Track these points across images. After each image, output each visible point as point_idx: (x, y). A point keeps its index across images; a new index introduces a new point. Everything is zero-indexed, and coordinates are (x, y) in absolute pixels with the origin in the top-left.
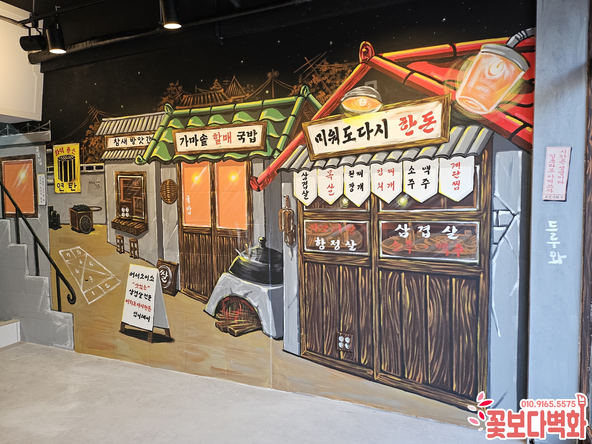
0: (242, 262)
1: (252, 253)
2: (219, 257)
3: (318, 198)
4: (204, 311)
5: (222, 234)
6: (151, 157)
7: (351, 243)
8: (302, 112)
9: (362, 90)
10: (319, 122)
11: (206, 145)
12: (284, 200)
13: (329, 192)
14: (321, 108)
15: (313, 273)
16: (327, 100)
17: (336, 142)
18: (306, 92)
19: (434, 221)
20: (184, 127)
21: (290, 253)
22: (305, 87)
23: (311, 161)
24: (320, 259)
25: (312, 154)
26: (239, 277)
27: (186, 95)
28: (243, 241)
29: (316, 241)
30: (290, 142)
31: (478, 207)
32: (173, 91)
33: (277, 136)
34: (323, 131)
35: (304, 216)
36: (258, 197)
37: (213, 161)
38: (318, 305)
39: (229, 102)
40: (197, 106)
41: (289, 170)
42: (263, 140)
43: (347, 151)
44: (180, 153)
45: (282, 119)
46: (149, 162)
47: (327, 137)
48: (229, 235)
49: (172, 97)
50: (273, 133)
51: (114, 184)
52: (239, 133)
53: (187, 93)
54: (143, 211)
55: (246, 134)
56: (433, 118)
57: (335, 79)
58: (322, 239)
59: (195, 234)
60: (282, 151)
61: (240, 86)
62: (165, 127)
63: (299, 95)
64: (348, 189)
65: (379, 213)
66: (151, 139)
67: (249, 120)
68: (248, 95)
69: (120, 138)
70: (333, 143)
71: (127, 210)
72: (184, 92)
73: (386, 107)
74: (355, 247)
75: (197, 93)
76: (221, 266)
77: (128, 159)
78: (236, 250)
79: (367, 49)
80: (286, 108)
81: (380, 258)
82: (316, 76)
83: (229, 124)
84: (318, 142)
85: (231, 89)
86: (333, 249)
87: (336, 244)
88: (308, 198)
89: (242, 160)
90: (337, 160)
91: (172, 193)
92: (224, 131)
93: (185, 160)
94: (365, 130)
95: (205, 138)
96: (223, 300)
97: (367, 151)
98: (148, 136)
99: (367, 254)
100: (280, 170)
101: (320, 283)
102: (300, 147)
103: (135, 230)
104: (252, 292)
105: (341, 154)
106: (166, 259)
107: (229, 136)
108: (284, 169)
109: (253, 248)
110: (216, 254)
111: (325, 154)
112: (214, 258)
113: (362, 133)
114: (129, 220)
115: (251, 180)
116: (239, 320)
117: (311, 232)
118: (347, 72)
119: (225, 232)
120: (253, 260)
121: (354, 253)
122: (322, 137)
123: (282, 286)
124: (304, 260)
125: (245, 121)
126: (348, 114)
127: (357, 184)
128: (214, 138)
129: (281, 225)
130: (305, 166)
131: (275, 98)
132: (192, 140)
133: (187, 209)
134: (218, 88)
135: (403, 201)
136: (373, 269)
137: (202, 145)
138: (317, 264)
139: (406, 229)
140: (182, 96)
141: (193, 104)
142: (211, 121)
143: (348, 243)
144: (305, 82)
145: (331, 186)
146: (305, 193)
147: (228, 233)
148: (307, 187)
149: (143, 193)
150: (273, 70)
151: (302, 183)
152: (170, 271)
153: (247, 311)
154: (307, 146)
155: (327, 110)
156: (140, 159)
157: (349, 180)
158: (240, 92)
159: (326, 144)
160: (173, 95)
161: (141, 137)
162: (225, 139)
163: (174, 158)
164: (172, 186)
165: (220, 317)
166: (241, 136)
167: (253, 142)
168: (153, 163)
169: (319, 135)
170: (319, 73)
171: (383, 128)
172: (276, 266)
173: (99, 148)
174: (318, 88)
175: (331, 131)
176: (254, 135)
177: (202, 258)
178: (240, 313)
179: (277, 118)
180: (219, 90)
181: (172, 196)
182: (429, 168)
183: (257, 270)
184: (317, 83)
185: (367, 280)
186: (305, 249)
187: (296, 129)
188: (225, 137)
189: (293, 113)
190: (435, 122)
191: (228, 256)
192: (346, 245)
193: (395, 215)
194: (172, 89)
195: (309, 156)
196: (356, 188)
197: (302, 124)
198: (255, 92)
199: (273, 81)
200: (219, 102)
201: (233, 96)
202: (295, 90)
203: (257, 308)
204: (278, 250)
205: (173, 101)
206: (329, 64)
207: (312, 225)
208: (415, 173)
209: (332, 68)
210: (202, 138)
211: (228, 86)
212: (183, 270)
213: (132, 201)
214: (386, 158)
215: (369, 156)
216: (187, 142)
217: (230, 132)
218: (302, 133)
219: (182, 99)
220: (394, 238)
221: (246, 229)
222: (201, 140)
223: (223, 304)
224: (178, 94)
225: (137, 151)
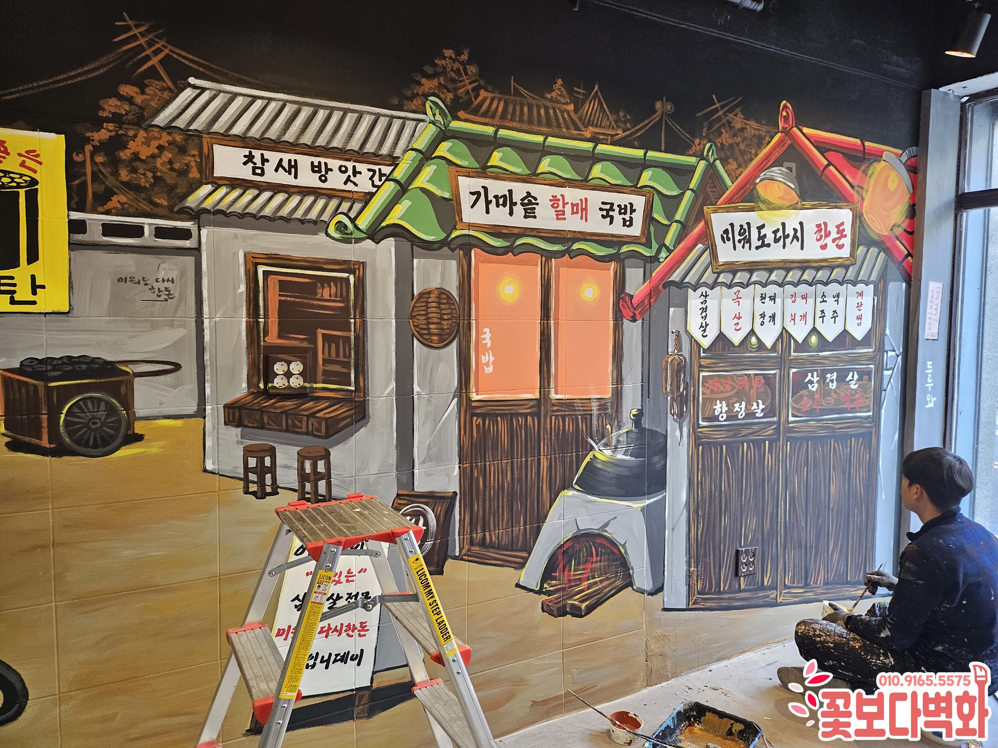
0: (599, 463)
1: (618, 441)
2: (553, 460)
3: (721, 337)
4: (518, 585)
5: (562, 411)
6: (384, 224)
7: (758, 406)
8: (705, 188)
9: (780, 172)
10: (728, 210)
11: (535, 217)
12: (672, 339)
13: (735, 325)
14: (731, 186)
15: (709, 461)
16: (740, 175)
17: (747, 245)
18: (712, 154)
19: (841, 366)
20: (478, 166)
21: (678, 433)
22: (711, 146)
23: (714, 273)
24: (720, 436)
25: (716, 261)
26: (593, 494)
27: (487, 90)
28: (603, 420)
29: (715, 407)
30: (686, 236)
31: (874, 348)
32: (452, 70)
33: (666, 222)
34: (732, 225)
35: (700, 366)
36: (633, 331)
37: (548, 256)
38: (715, 514)
39: (583, 135)
40: (514, 124)
41: (681, 285)
42: (646, 227)
43: (760, 262)
44: (470, 226)
45: (675, 193)
46: (377, 237)
47: (737, 238)
48: (575, 410)
49: (450, 86)
50: (660, 215)
51: (242, 288)
52: (603, 203)
53: (490, 88)
54: (350, 369)
55: (615, 207)
56: (844, 230)
57: (750, 145)
58: (724, 402)
59: (502, 415)
60: (673, 250)
61: (606, 110)
62: (427, 156)
63: (702, 158)
64: (758, 320)
65: (790, 358)
66: (384, 178)
67: (619, 182)
68: (621, 134)
69: (268, 154)
70: (743, 247)
71: (296, 367)
72: (482, 83)
73: (803, 205)
74: (762, 410)
75: (514, 95)
76: (558, 478)
77: (302, 221)
78: (590, 440)
79: (787, 113)
80: (681, 174)
81: (789, 423)
82: (727, 132)
83: (582, 181)
84: (725, 243)
85: (590, 111)
86: (735, 417)
87: (740, 408)
88: (707, 336)
89: (607, 259)
90: (747, 275)
91: (445, 323)
92: (573, 195)
93: (481, 244)
94: (780, 234)
95: (533, 201)
96: (560, 550)
97: (781, 265)
98: (376, 168)
99: (775, 419)
100: (668, 284)
101: (718, 475)
102: (700, 246)
103: (320, 424)
104: (616, 518)
105: (752, 266)
106: (420, 486)
107: (584, 207)
108: (673, 283)
109: (621, 432)
110: (547, 455)
111: (732, 263)
112: (544, 463)
113: (777, 238)
114: (301, 395)
115: (621, 300)
116: (591, 581)
117: (708, 392)
118: (765, 139)
119: (568, 404)
120: (620, 456)
121: (761, 420)
122: (730, 236)
123: (664, 494)
124: (697, 440)
125: (613, 182)
126: (764, 205)
127: (768, 314)
128: (552, 206)
129: (666, 383)
130: (705, 280)
131: (666, 152)
132: (501, 201)
133: (484, 359)
134: (563, 100)
135: (814, 339)
136: (781, 440)
137: (525, 217)
138: (715, 444)
139: (816, 379)
140: (476, 90)
141: (503, 117)
142: (545, 165)
143: (755, 406)
144: (711, 137)
145: (737, 316)
146: (703, 327)
147: (574, 406)
148: (706, 316)
149: (352, 321)
150: (664, 98)
151: (700, 309)
152: (431, 516)
153: (606, 556)
154: (709, 247)
155: (738, 193)
156: (346, 227)
157: (760, 308)
158: (605, 123)
159: (735, 248)
160: (453, 80)
161: (350, 165)
162: (575, 210)
163: (453, 236)
164: (444, 304)
165: (551, 589)
166: (608, 211)
167: (628, 226)
168: (390, 243)
169: (726, 231)
170: (731, 128)
171: (799, 234)
172: (656, 459)
173: (172, 169)
174: (728, 153)
175: (741, 226)
176: (631, 214)
177: (515, 467)
178: (594, 565)
179: (668, 189)
180: (564, 104)
181: (443, 329)
182: (838, 296)
183: (625, 472)
184: (727, 144)
185: (774, 458)
186: (700, 422)
187: (695, 214)
188: (575, 208)
189: (692, 186)
190: (845, 236)
191: (572, 455)
192: (752, 409)
193: (807, 359)
194: (449, 65)
195: (711, 263)
196: (767, 319)
197: (705, 207)
198: (633, 130)
199: (664, 121)
200: (564, 130)
201: (592, 126)
202: (697, 146)
203: (624, 546)
204: (659, 430)
205: (450, 96)
206: (744, 119)
207: (711, 381)
208: (826, 301)
209: (747, 127)
210: (526, 201)
211: (584, 102)
212: (468, 504)
213: (313, 341)
214: (800, 278)
215: (783, 273)
216: (488, 203)
217: (586, 199)
218: (702, 223)
219: (476, 99)
220: (804, 392)
221: (609, 396)
222: (522, 204)
223: (560, 557)
224: (467, 82)
225: (334, 203)
